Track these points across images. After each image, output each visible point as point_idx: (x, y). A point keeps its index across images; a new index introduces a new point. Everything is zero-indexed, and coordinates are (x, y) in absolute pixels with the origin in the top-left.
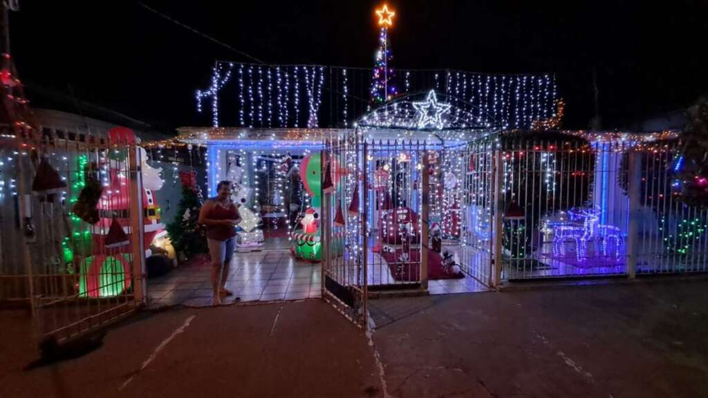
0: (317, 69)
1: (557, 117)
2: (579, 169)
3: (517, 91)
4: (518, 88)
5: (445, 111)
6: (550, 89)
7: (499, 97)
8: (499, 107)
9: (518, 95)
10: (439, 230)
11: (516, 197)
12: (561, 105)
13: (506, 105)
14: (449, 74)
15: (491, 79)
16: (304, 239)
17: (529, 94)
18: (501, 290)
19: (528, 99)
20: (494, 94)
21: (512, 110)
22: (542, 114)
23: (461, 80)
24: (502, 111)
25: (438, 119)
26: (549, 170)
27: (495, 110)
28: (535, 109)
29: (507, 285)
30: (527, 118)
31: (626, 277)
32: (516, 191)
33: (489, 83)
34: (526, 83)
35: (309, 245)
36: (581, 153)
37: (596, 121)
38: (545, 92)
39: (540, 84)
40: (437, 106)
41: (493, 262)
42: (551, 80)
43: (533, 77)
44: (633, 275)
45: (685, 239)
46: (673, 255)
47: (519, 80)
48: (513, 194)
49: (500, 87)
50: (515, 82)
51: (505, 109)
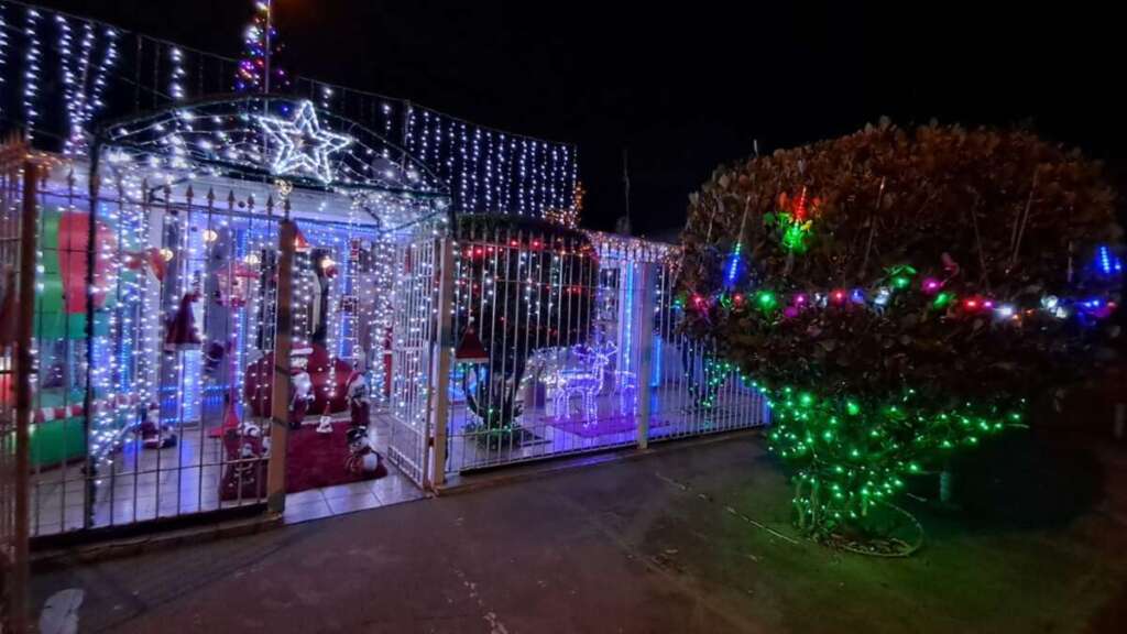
2: (575, 281)
3: (522, 162)
4: (524, 157)
5: (338, 148)
6: (569, 169)
7: (494, 166)
8: (494, 182)
9: (523, 168)
10: (364, 386)
11: (476, 323)
13: (505, 182)
14: (411, 111)
15: (483, 134)
17: (539, 171)
18: (442, 494)
19: (538, 177)
20: (487, 159)
21: (514, 192)
22: (557, 204)
23: (432, 126)
24: (498, 189)
25: (322, 162)
26: (529, 280)
27: (488, 186)
28: (549, 194)
29: (455, 482)
30: (537, 207)
31: (635, 447)
32: (476, 314)
33: (480, 141)
34: (535, 152)
36: (579, 258)
38: (562, 171)
39: (555, 158)
40: (319, 134)
41: (430, 442)
42: (570, 155)
43: (545, 146)
44: (644, 444)
45: (710, 387)
46: (699, 411)
47: (525, 145)
48: (471, 319)
49: (496, 151)
50: (520, 147)
51: (503, 188)
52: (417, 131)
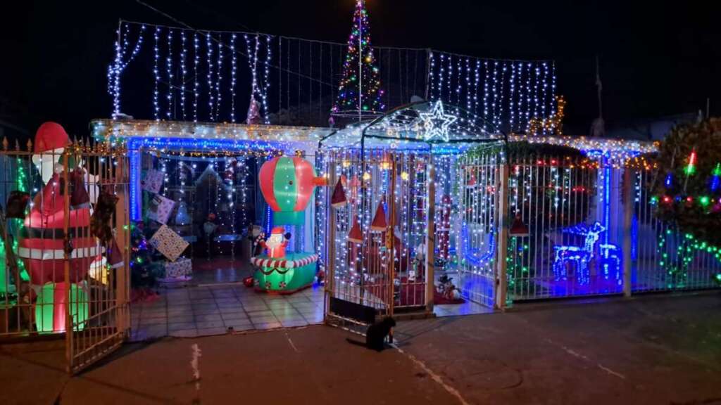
0: (262, 39)
1: (558, 117)
2: (579, 185)
3: (511, 81)
4: (513, 77)
5: (451, 122)
6: (549, 81)
7: (490, 88)
9: (513, 86)
11: (520, 213)
12: (561, 104)
13: (499, 98)
14: (431, 56)
15: (482, 64)
16: (272, 265)
17: (525, 85)
18: (506, 312)
19: (524, 91)
20: (485, 83)
22: (539, 110)
23: (446, 65)
24: (494, 105)
25: (445, 131)
27: (486, 104)
29: (511, 306)
32: (520, 207)
33: (479, 70)
34: (521, 71)
35: (280, 272)
36: (581, 168)
37: (599, 124)
38: (543, 83)
39: (538, 73)
40: (444, 117)
41: (498, 282)
42: (550, 69)
43: (529, 65)
47: (513, 67)
48: (518, 210)
49: (492, 75)
50: (510, 69)
51: (497, 103)
52: (436, 70)
